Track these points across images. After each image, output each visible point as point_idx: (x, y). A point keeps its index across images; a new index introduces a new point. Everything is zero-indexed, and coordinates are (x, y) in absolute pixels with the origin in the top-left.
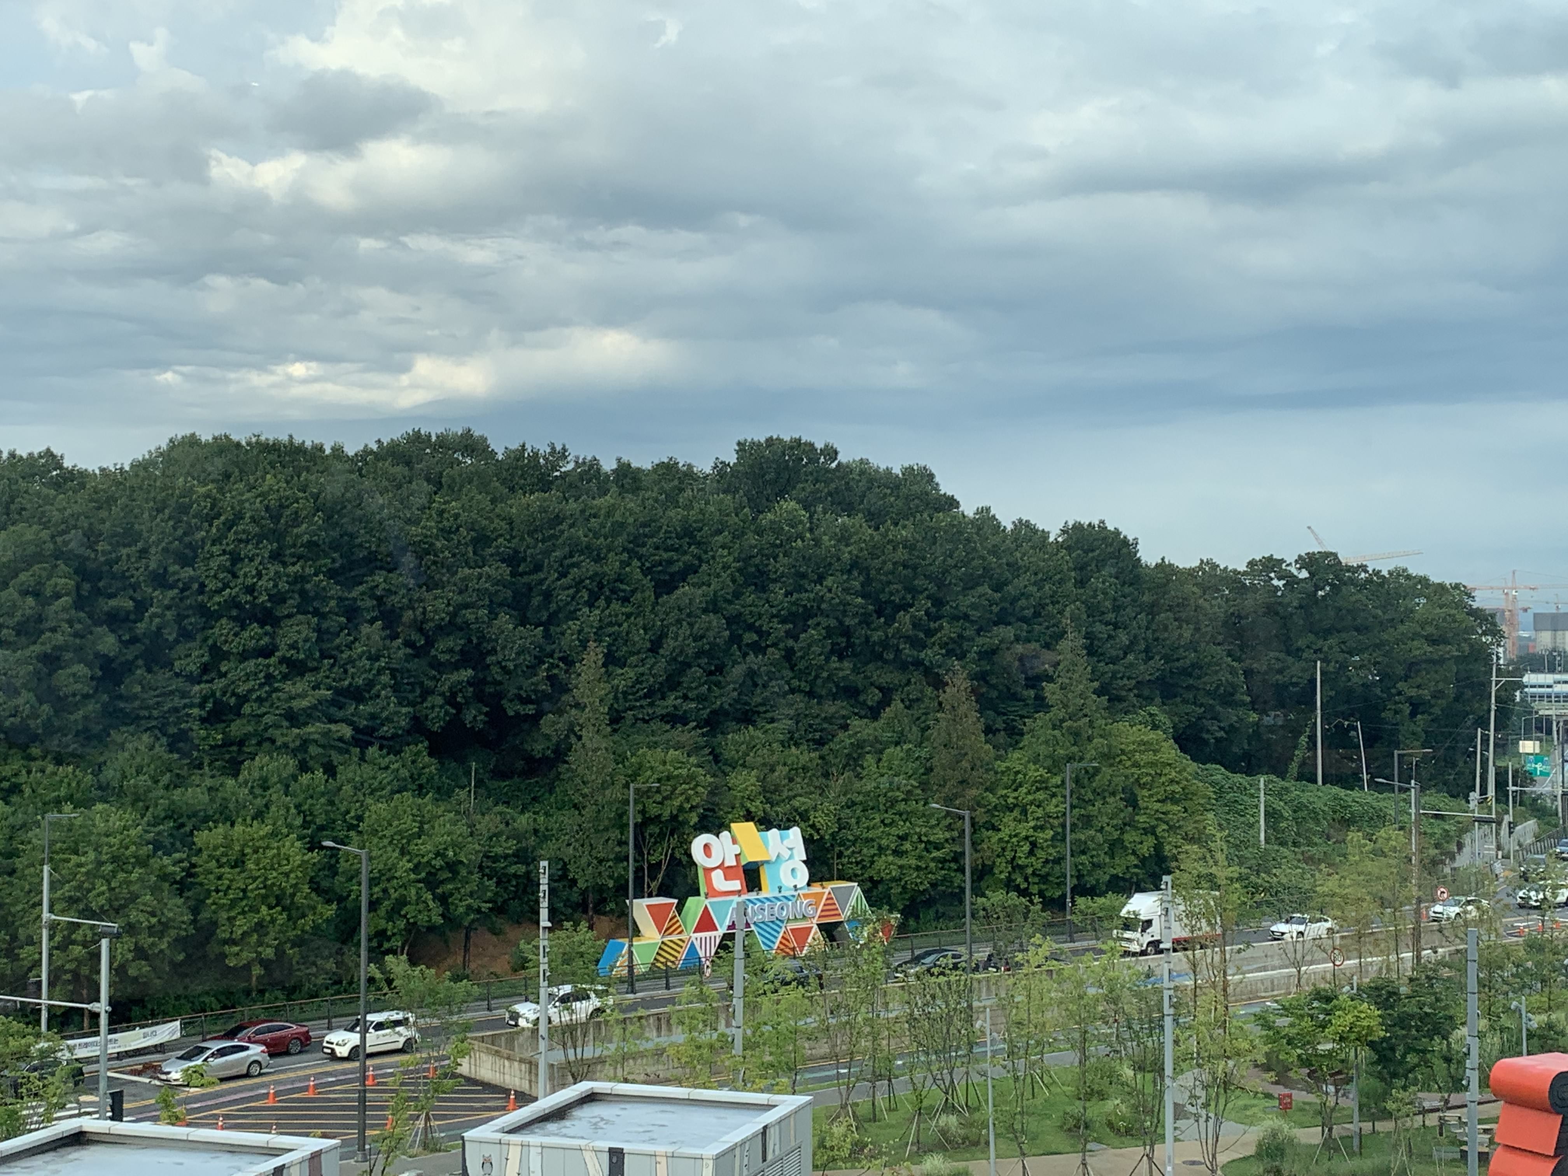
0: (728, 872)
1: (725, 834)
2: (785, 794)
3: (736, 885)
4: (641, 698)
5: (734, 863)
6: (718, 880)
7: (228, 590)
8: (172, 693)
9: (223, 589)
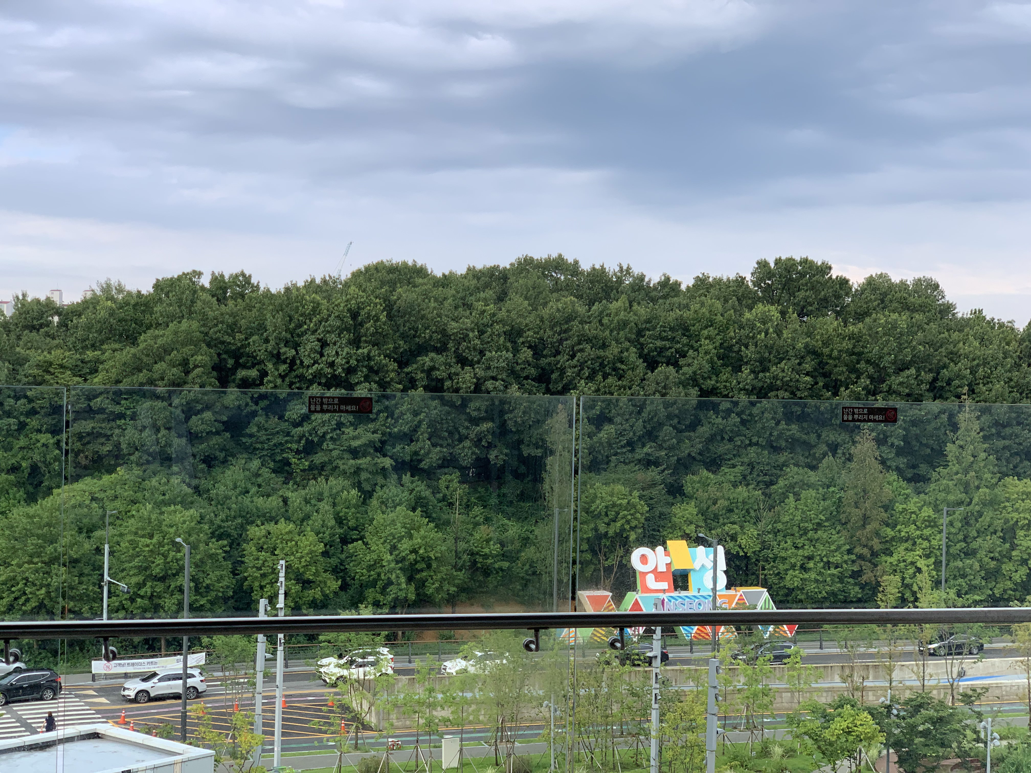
0: (659, 576)
1: (660, 549)
2: (721, 521)
3: (664, 585)
4: (622, 447)
5: (664, 570)
6: (650, 581)
7: (316, 365)
8: (278, 433)
9: (313, 365)
